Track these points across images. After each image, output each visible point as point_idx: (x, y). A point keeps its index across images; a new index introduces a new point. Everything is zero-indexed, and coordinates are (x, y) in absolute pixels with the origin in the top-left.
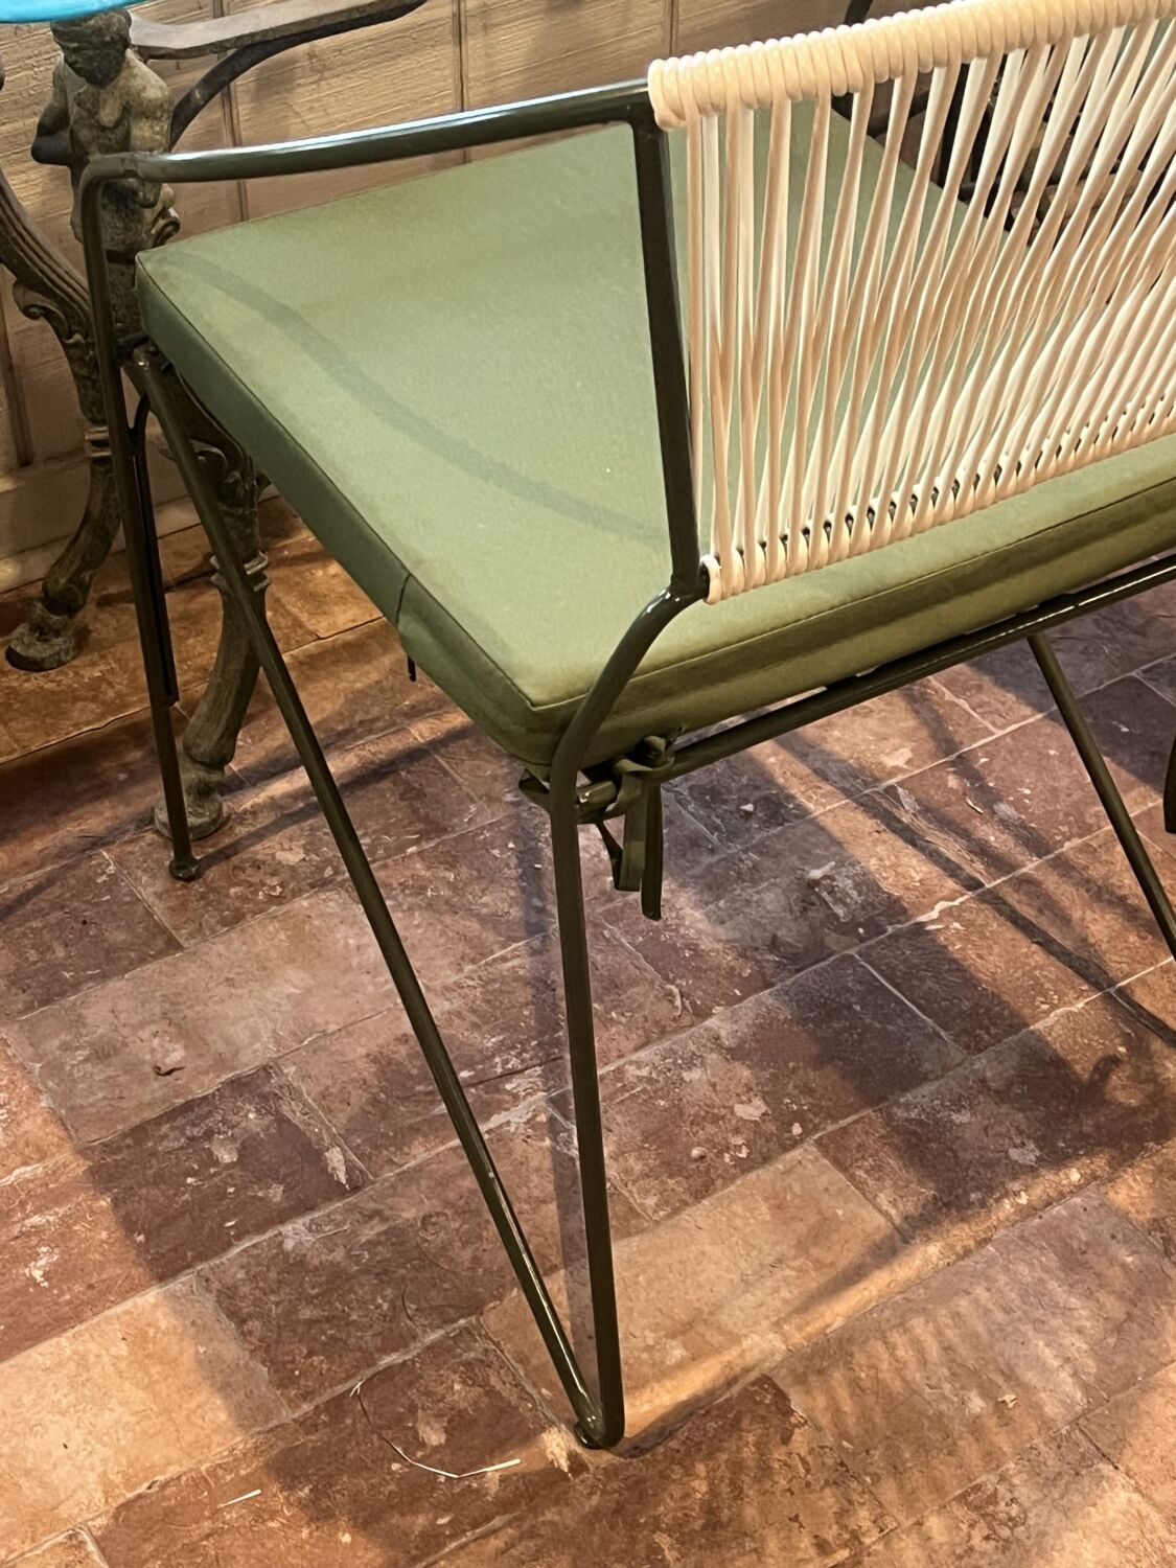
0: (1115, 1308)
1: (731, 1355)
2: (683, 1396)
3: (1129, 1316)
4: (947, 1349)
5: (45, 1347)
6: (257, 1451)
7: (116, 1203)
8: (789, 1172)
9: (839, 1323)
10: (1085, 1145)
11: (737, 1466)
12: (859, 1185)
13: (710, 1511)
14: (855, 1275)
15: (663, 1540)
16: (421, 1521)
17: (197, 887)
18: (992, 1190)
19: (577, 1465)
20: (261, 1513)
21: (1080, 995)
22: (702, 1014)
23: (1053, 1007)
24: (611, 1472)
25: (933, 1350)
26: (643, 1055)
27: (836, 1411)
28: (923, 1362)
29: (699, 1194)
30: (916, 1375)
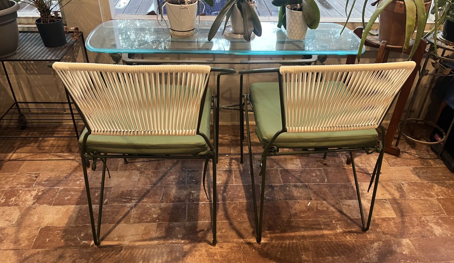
0: (169, 259)
1: (121, 242)
2: (111, 244)
3: (170, 261)
4: (145, 254)
5: (59, 206)
6: (64, 227)
7: (81, 195)
8: (151, 225)
9: (137, 245)
10: (188, 239)
11: (108, 255)
12: (157, 230)
13: (100, 258)
14: (145, 240)
15: (91, 259)
16: (71, 243)
17: (126, 165)
18: (171, 238)
19: (93, 246)
20: (58, 234)
21: (209, 220)
22: (162, 202)
23: (204, 220)
24: (95, 248)
25: (143, 254)
26: (151, 204)
27: (125, 254)
28: (141, 254)
29: (138, 223)
30: (138, 255)
